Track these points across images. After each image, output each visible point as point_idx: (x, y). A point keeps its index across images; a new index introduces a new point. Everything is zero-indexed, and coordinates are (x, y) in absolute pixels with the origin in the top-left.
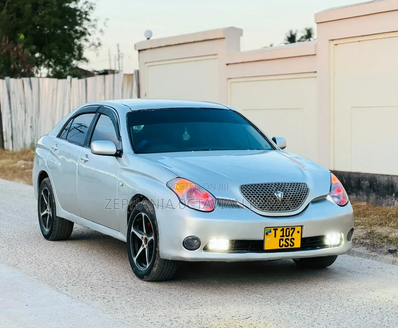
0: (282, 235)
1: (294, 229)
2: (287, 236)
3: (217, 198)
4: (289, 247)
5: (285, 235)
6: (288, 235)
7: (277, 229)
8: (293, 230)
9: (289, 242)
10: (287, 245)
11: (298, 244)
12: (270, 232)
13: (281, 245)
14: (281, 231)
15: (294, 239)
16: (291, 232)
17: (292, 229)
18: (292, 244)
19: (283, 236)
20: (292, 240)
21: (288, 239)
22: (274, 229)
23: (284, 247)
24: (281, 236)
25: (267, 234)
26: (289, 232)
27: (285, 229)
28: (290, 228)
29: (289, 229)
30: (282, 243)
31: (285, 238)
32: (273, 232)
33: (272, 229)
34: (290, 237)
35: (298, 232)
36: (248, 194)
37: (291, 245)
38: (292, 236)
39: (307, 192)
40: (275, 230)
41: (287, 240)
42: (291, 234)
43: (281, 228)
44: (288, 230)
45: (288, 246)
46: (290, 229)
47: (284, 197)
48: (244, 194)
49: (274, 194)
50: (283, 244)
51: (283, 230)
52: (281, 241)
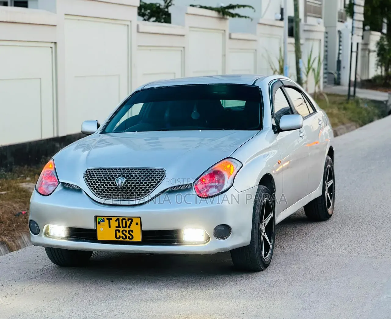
1: (132, 220)
2: (123, 227)
3: (60, 181)
4: (128, 240)
5: (121, 225)
6: (124, 226)
7: (111, 219)
8: (130, 221)
9: (127, 234)
10: (124, 237)
11: (138, 237)
12: (104, 221)
13: (118, 237)
14: (116, 221)
16: (128, 223)
17: (128, 220)
18: (131, 237)
19: (119, 227)
20: (131, 232)
21: (126, 231)
22: (107, 219)
23: (121, 239)
24: (116, 227)
25: (99, 223)
26: (126, 222)
27: (121, 219)
28: (127, 218)
29: (125, 219)
30: (119, 234)
31: (121, 229)
32: (107, 221)
33: (105, 218)
34: (127, 229)
35: (137, 224)
36: (89, 179)
37: (129, 238)
38: (129, 227)
39: (161, 180)
40: (109, 219)
41: (124, 232)
42: (128, 225)
43: (116, 218)
44: (124, 221)
45: (126, 238)
46: (127, 220)
47: (125, 183)
48: (86, 179)
49: (114, 180)
50: (120, 236)
51: (118, 220)
52: (117, 232)
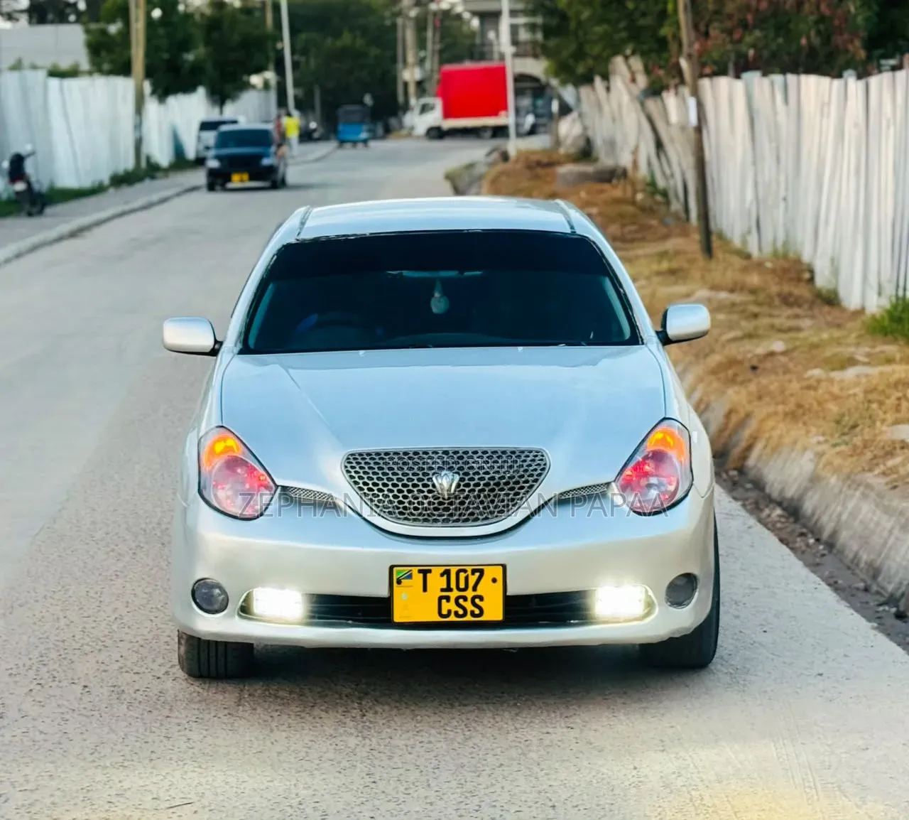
0: (445, 586)
1: (482, 572)
2: (459, 589)
3: (278, 483)
4: (469, 618)
5: (453, 585)
6: (462, 585)
7: (430, 571)
8: (477, 574)
9: (468, 605)
10: (461, 612)
11: (494, 610)
12: (410, 577)
13: (445, 612)
14: (442, 575)
15: (481, 598)
16: (472, 580)
17: (474, 572)
18: (477, 611)
19: (449, 589)
20: (477, 601)
21: (465, 599)
22: (420, 571)
23: (453, 618)
24: (442, 590)
25: (399, 582)
26: (467, 579)
27: (453, 571)
28: (469, 569)
29: (465, 571)
30: (446, 606)
31: (454, 594)
32: (418, 578)
33: (415, 570)
34: (469, 594)
35: (494, 580)
36: (360, 478)
37: (473, 614)
38: (475, 589)
39: (540, 475)
40: (425, 572)
41: (461, 601)
42: (471, 583)
43: (442, 569)
44: (462, 575)
45: (465, 614)
46: (469, 572)
47: (458, 486)
48: (352, 477)
49: (430, 479)
50: (449, 612)
51: (447, 573)
52: (444, 601)
